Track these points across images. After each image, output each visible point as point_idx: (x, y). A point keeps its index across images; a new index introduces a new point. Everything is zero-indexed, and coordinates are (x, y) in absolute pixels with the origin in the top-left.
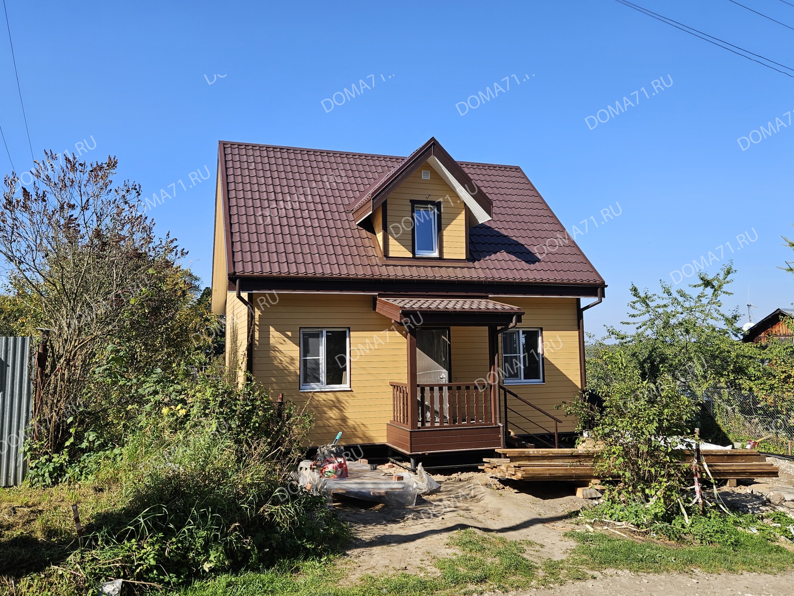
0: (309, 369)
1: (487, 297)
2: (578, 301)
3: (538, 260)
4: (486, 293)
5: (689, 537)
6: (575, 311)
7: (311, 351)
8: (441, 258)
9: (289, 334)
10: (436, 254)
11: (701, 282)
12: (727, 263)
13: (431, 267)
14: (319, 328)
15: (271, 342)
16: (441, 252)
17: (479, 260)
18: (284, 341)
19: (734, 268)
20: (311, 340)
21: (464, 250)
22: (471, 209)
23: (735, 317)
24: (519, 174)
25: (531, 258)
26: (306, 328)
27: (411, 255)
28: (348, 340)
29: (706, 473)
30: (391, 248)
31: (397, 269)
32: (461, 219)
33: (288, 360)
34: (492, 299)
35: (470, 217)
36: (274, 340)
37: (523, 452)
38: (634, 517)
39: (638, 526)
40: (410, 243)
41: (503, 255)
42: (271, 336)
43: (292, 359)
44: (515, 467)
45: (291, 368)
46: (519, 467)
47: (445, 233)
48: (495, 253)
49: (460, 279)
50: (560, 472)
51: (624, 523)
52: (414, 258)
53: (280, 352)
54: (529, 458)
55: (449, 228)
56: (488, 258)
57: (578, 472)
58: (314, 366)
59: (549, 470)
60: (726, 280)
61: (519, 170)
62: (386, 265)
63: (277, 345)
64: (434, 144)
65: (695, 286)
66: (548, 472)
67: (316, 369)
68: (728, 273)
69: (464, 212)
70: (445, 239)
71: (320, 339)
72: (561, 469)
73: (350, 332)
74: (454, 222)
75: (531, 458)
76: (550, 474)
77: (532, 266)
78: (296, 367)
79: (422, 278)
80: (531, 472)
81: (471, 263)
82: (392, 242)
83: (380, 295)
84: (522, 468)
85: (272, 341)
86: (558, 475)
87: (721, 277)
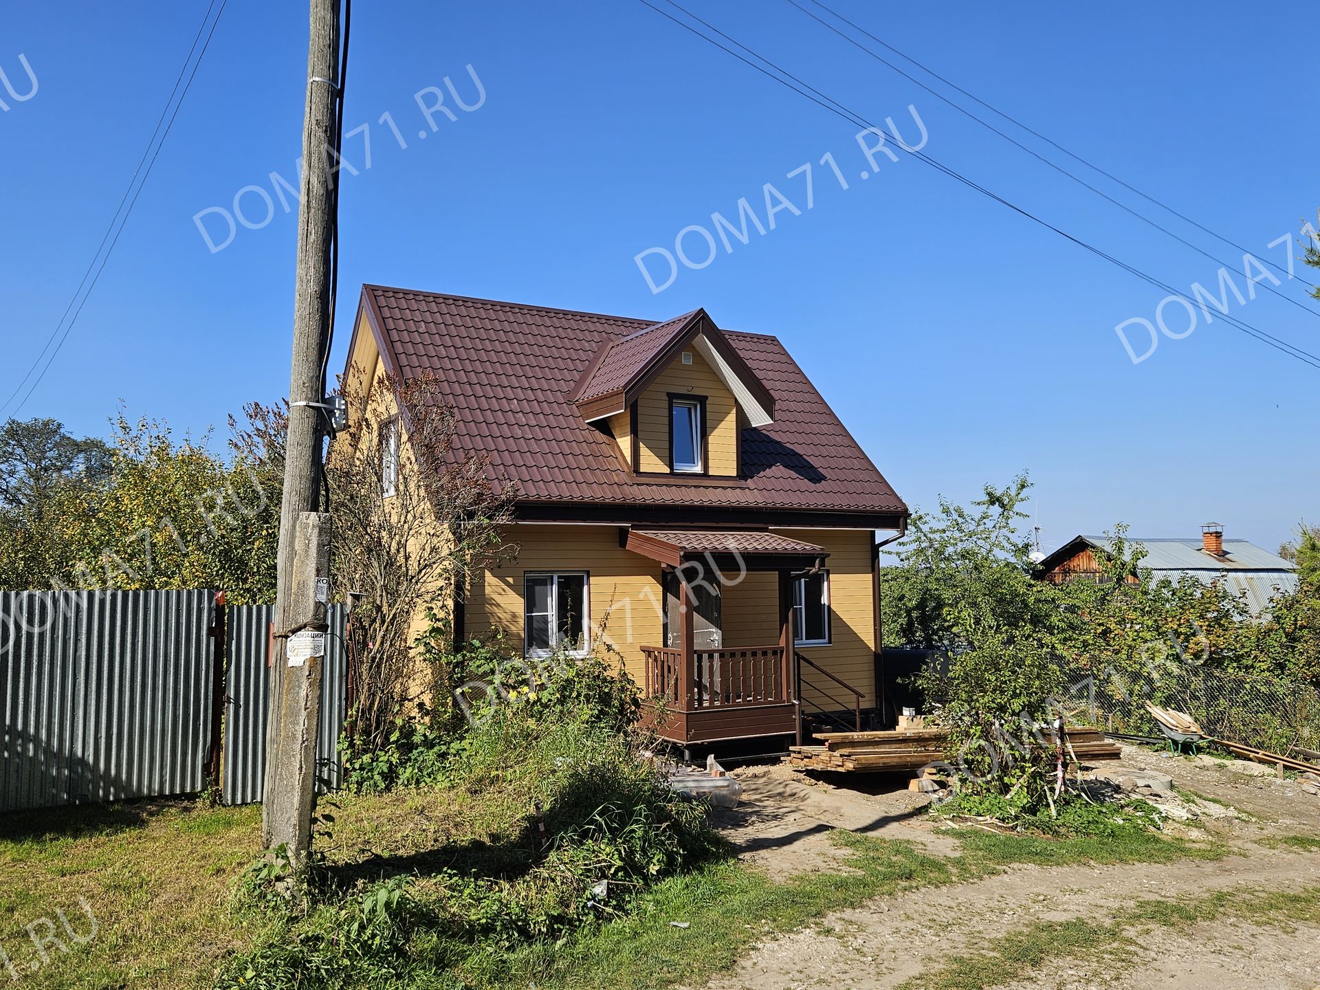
0: (536, 629)
1: (766, 530)
2: (873, 534)
3: (824, 478)
4: (766, 524)
5: (1063, 830)
6: (869, 547)
7: (537, 606)
8: (705, 475)
9: (510, 580)
10: (698, 469)
11: (987, 498)
12: (1021, 473)
13: (695, 486)
14: (548, 572)
15: (486, 592)
16: (706, 466)
17: (752, 478)
18: (504, 590)
19: (1029, 481)
20: (537, 588)
21: (735, 464)
22: (744, 407)
23: (1027, 546)
24: (777, 349)
25: (815, 476)
26: (531, 572)
27: (667, 470)
28: (586, 588)
29: (1070, 756)
30: (642, 460)
31: (652, 490)
32: (730, 421)
33: (508, 617)
34: (772, 531)
35: (742, 418)
36: (491, 590)
37: (847, 737)
38: (998, 809)
39: (1003, 820)
40: (667, 454)
41: (778, 470)
42: (486, 584)
43: (514, 616)
44: (841, 756)
45: (513, 628)
46: (849, 756)
47: (711, 439)
48: (770, 467)
49: (734, 505)
50: (895, 760)
51: (988, 817)
52: (672, 474)
53: (498, 605)
54: (853, 744)
55: (716, 432)
56: (762, 474)
57: (914, 759)
58: (542, 626)
59: (883, 758)
60: (1020, 496)
61: (775, 343)
62: (638, 484)
63: (493, 596)
64: (703, 318)
65: (979, 504)
66: (881, 761)
67: (545, 631)
68: (1023, 486)
69: (734, 411)
70: (710, 448)
71: (549, 587)
72: (895, 757)
73: (588, 577)
74: (722, 425)
75: (855, 744)
76: (883, 763)
77: (819, 486)
78: (519, 627)
79: (686, 503)
80: (863, 761)
81: (743, 482)
82: (644, 451)
83: (633, 527)
84: (853, 757)
85: (488, 590)
86: (892, 764)
87: (1013, 493)
